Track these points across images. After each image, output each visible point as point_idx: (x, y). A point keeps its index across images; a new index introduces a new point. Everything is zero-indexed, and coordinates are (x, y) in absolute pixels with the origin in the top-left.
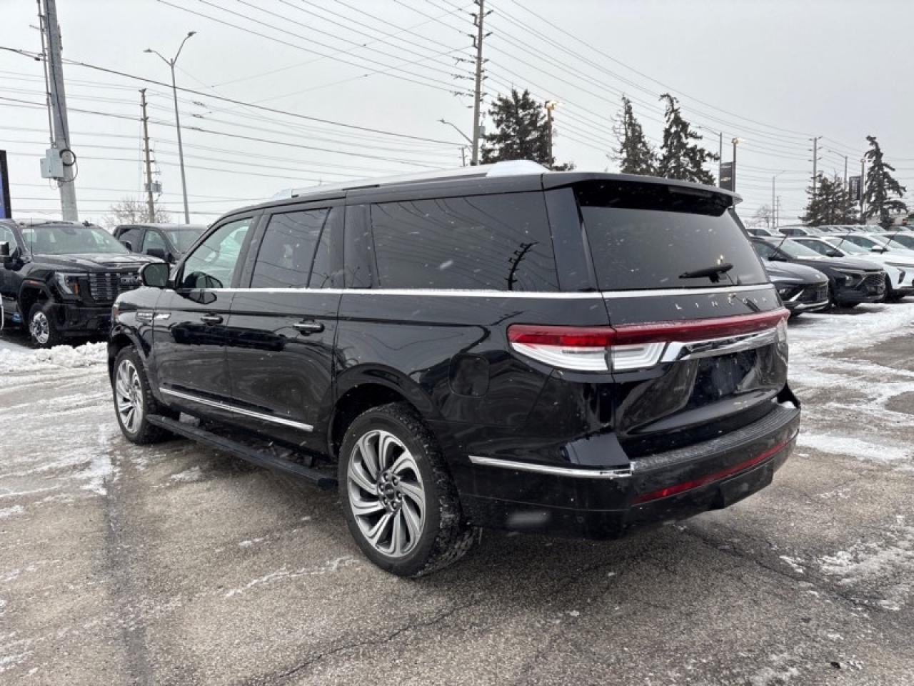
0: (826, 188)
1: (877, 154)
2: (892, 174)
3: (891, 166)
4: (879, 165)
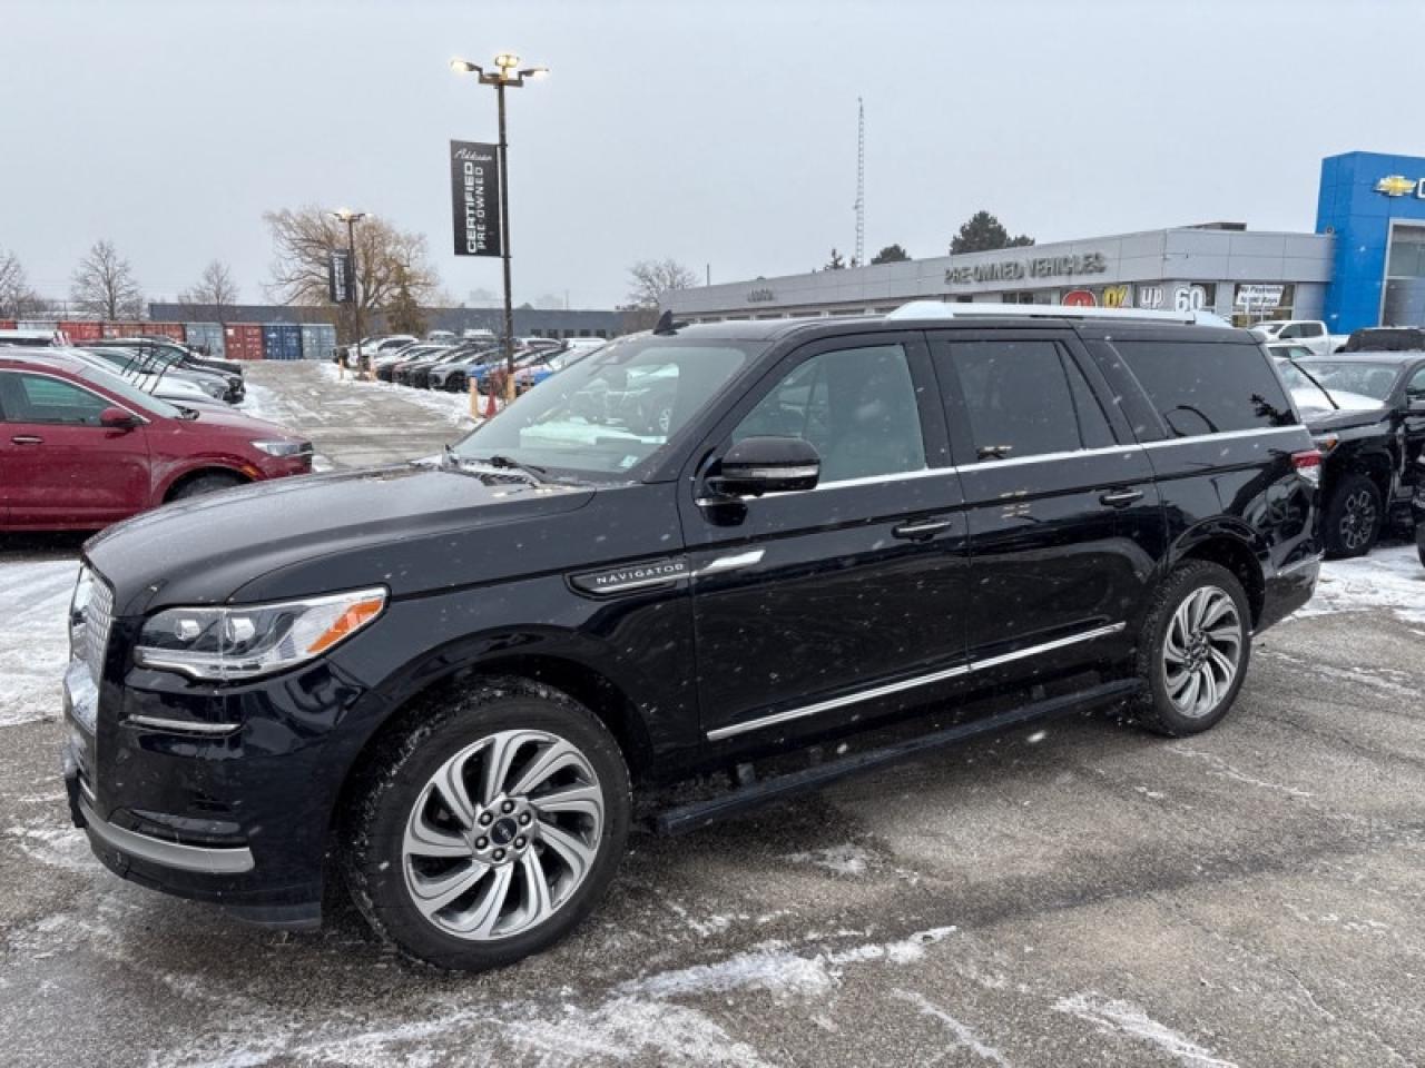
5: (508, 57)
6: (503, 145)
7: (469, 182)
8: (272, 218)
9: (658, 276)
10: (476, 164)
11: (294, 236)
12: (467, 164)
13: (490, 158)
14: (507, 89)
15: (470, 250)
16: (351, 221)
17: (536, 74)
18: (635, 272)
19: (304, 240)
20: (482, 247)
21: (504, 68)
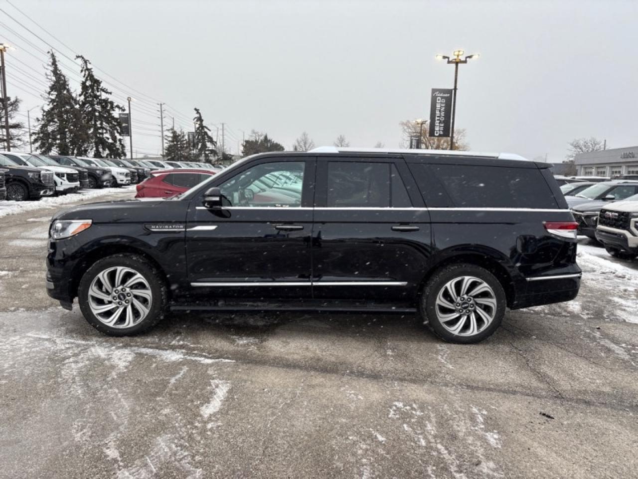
0: (176, 137)
1: (200, 119)
2: (209, 133)
3: (209, 128)
4: (202, 127)
5: (459, 51)
6: (455, 89)
7: (438, 106)
8: (403, 124)
9: (585, 146)
10: (442, 98)
11: (410, 130)
12: (438, 98)
13: (449, 95)
14: (459, 65)
15: (436, 134)
16: (422, 124)
17: (473, 57)
18: (572, 145)
19: (414, 133)
20: (442, 133)
21: (458, 56)
